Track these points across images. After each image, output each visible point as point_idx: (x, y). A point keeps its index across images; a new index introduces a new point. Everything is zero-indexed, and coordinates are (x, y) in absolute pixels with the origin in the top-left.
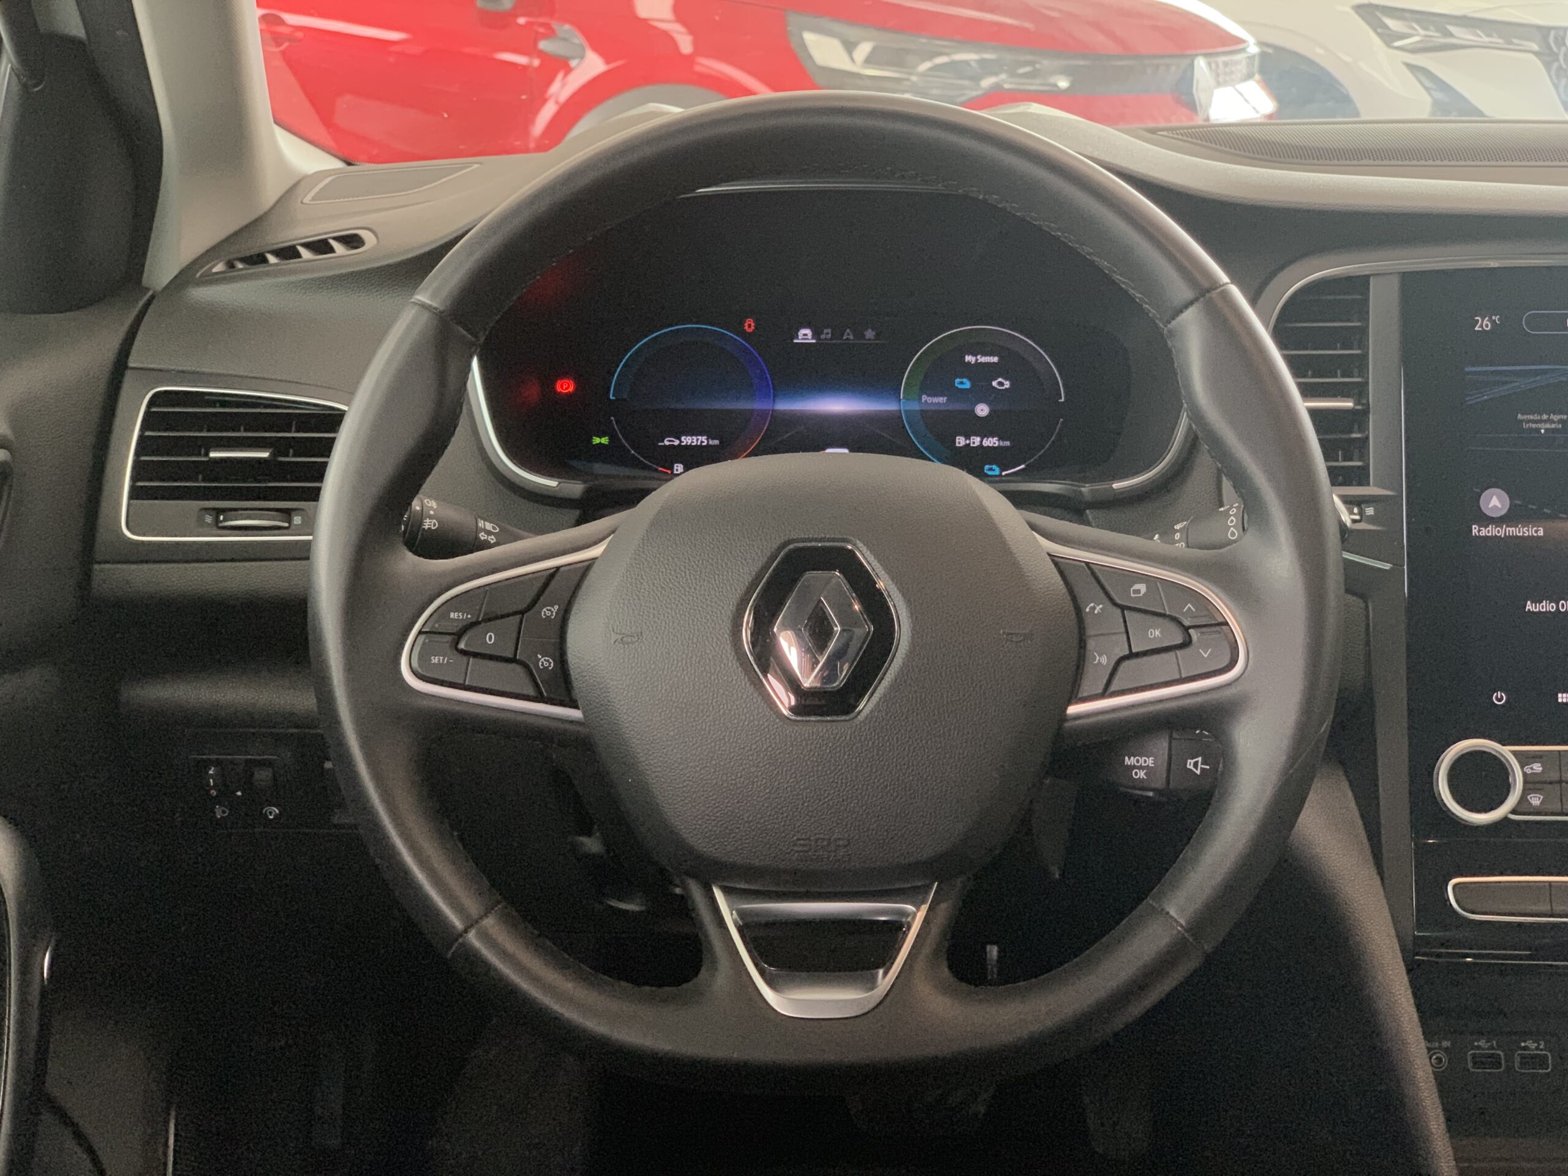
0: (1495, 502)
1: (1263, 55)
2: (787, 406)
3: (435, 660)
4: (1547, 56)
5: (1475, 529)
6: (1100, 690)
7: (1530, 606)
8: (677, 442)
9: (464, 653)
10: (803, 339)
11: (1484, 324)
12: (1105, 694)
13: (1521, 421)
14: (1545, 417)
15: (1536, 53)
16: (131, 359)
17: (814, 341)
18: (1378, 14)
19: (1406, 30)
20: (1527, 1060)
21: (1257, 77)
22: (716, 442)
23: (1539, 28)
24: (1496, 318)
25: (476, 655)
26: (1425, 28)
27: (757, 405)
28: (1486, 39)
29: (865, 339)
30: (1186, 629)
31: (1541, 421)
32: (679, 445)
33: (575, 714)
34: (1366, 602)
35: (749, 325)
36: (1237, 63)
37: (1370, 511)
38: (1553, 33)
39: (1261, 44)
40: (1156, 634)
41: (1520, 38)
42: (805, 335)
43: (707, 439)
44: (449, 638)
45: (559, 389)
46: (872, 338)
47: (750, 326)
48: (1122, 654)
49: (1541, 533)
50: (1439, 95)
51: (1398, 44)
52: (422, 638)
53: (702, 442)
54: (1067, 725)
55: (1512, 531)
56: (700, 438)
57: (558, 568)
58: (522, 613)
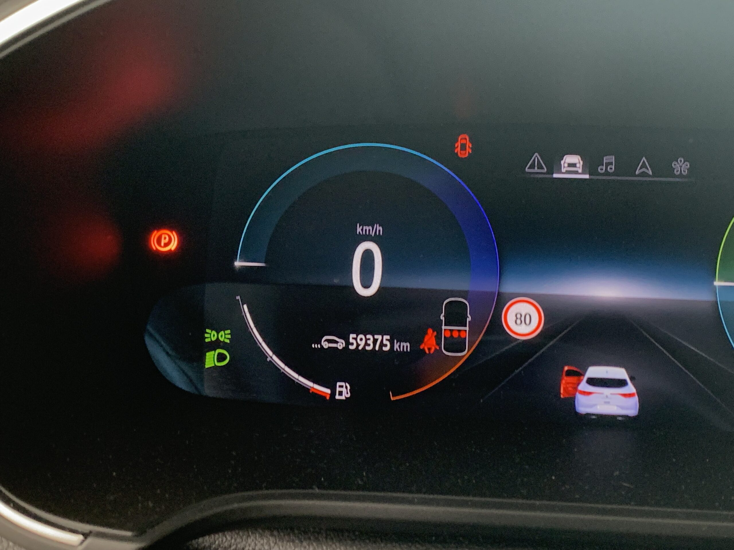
8: (341, 344)
10: (568, 172)
17: (587, 176)
22: (406, 346)
29: (675, 176)
32: (346, 348)
43: (391, 341)
45: (154, 245)
46: (685, 173)
47: (463, 147)
53: (382, 345)
56: (379, 337)
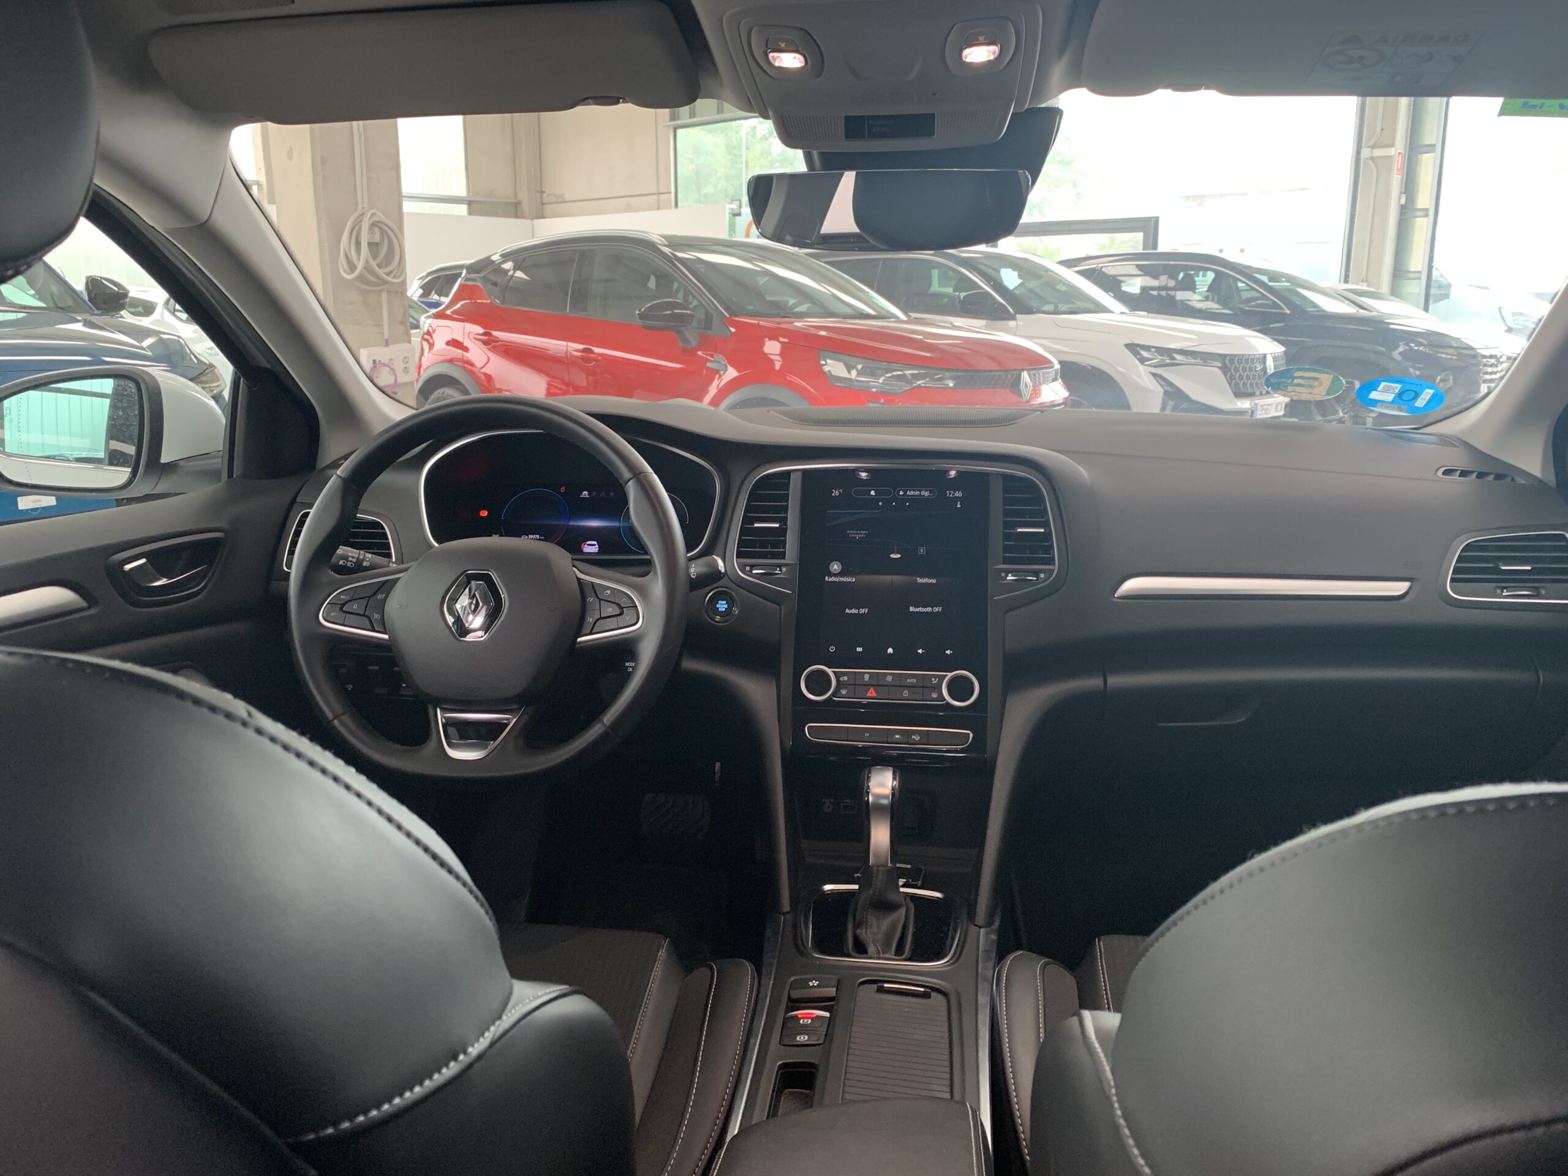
0: (836, 567)
1: (1062, 369)
2: (572, 523)
3: (332, 614)
4: (1225, 369)
5: (827, 578)
6: (589, 632)
7: (847, 611)
9: (345, 612)
10: (584, 496)
11: (836, 493)
12: (591, 633)
13: (849, 534)
14: (859, 532)
15: (1219, 367)
16: (298, 499)
17: (588, 497)
18: (1138, 349)
19: (1150, 356)
20: (845, 807)
21: (1060, 380)
23: (1220, 355)
24: (841, 491)
25: (349, 613)
26: (1160, 356)
27: (562, 523)
28: (1194, 361)
29: (610, 496)
30: (622, 608)
31: (857, 534)
33: (386, 637)
34: (780, 607)
35: (563, 489)
36: (1048, 373)
37: (784, 569)
38: (1228, 358)
39: (1060, 362)
40: (611, 610)
41: (1211, 360)
42: (585, 494)
44: (340, 606)
45: (481, 515)
48: (597, 618)
49: (854, 580)
50: (1168, 388)
51: (1146, 363)
52: (329, 605)
54: (577, 646)
55: (842, 579)
57: (388, 580)
58: (369, 597)
